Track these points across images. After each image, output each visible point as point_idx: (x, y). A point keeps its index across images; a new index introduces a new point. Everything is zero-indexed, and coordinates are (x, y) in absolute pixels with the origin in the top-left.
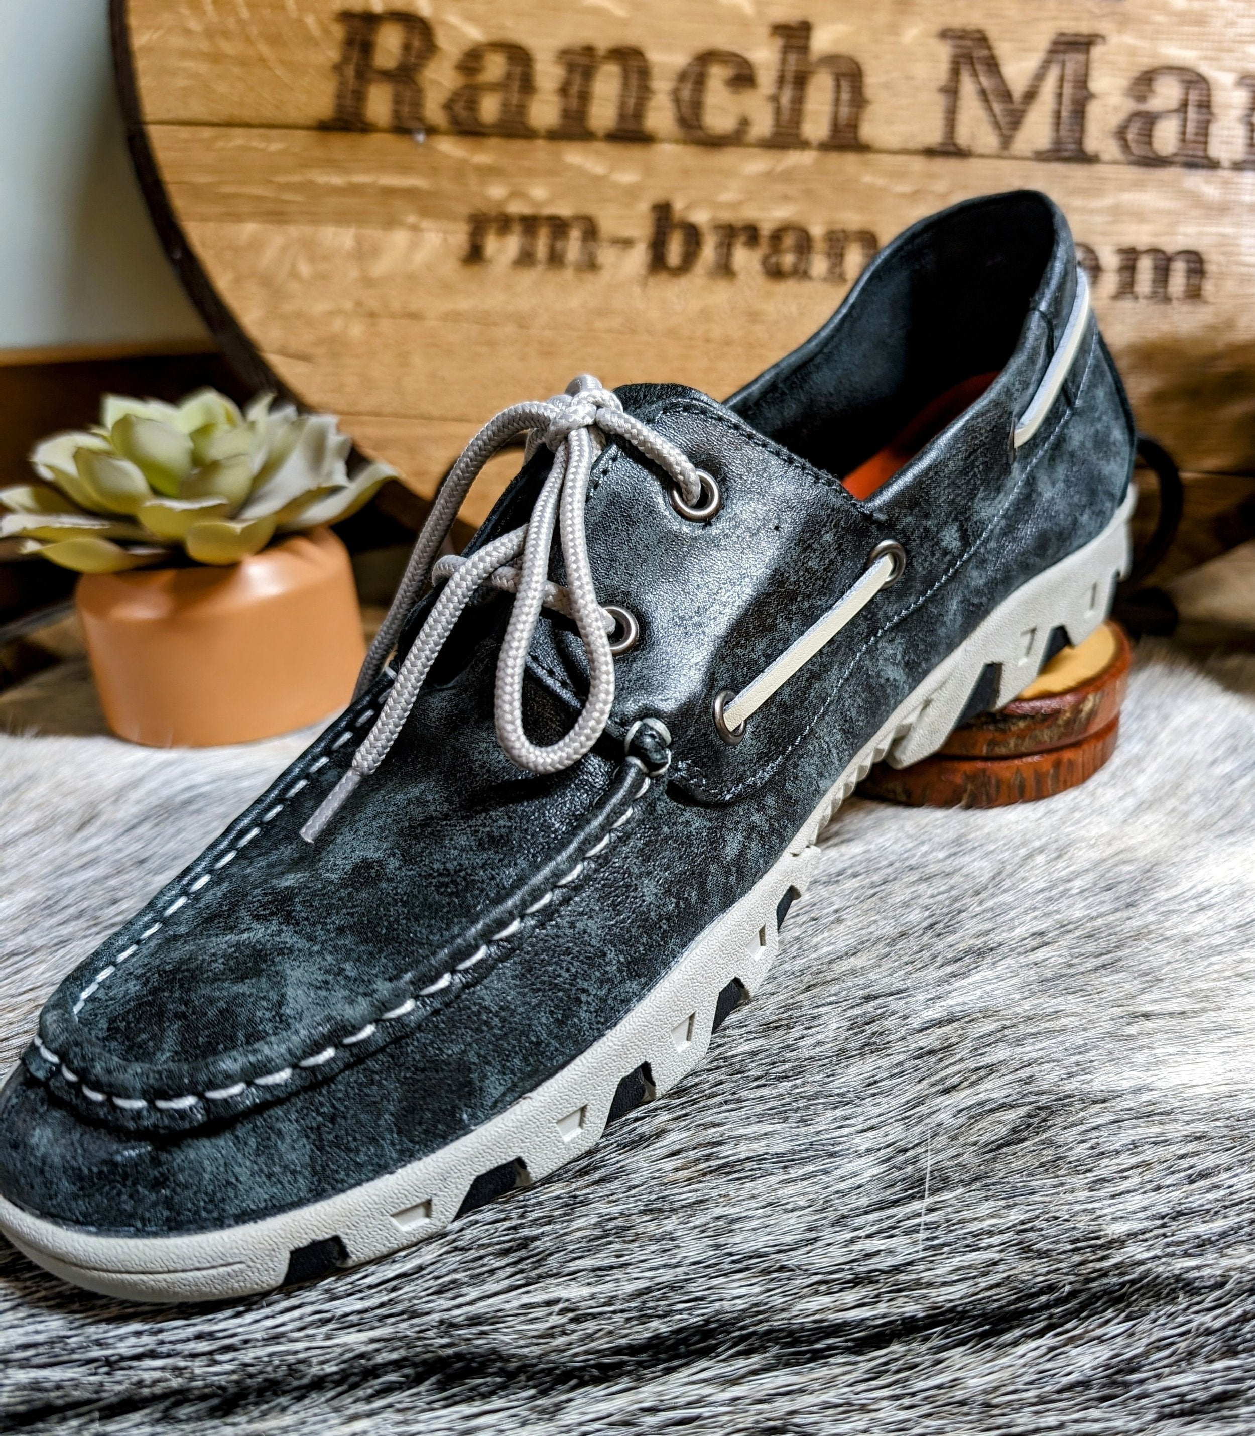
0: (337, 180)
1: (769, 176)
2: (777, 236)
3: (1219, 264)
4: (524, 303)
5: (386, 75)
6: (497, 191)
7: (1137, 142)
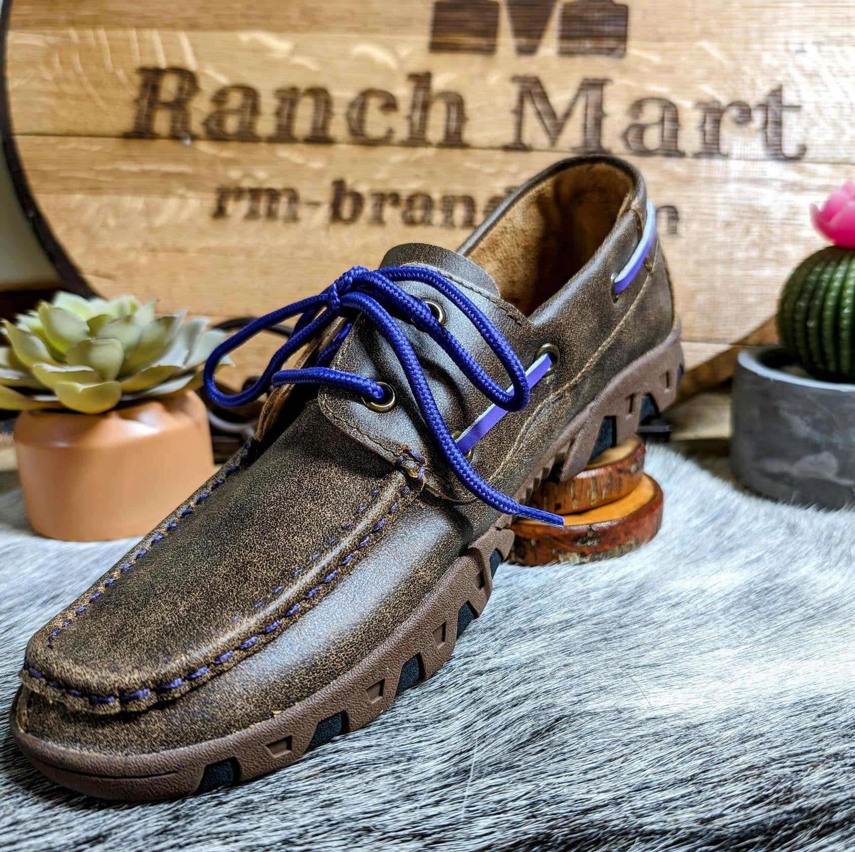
0: (134, 168)
1: (406, 162)
2: (411, 200)
3: (688, 214)
4: (251, 242)
5: (167, 105)
6: (235, 174)
7: (634, 142)
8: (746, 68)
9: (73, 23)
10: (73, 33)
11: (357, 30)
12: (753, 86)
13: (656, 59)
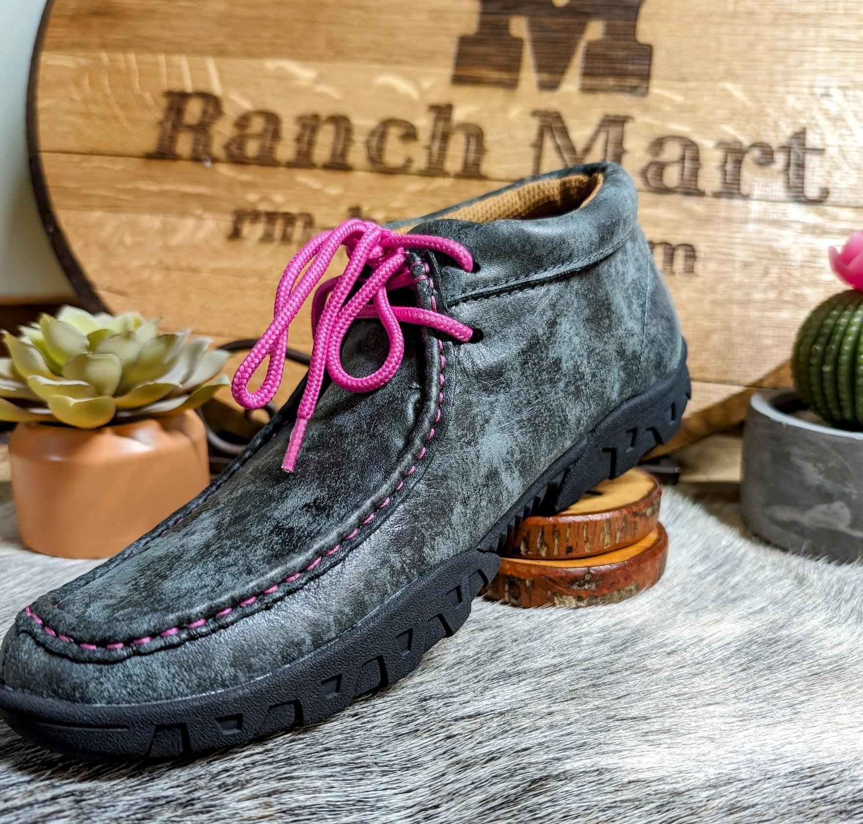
0: (154, 187)
1: (423, 192)
3: (705, 253)
4: (264, 264)
5: (191, 128)
6: (252, 197)
7: (653, 179)
8: (769, 110)
9: (105, 46)
10: (104, 56)
11: (381, 61)
12: (776, 128)
13: (679, 98)
